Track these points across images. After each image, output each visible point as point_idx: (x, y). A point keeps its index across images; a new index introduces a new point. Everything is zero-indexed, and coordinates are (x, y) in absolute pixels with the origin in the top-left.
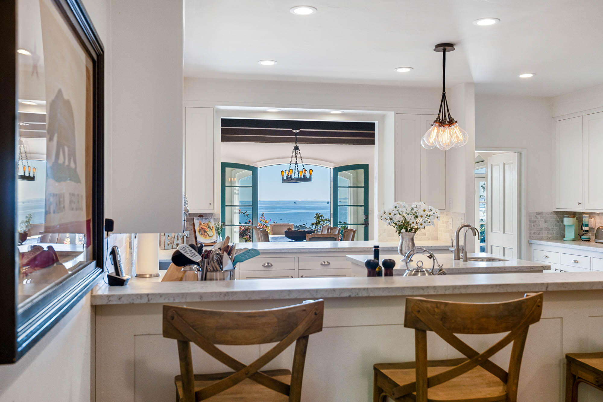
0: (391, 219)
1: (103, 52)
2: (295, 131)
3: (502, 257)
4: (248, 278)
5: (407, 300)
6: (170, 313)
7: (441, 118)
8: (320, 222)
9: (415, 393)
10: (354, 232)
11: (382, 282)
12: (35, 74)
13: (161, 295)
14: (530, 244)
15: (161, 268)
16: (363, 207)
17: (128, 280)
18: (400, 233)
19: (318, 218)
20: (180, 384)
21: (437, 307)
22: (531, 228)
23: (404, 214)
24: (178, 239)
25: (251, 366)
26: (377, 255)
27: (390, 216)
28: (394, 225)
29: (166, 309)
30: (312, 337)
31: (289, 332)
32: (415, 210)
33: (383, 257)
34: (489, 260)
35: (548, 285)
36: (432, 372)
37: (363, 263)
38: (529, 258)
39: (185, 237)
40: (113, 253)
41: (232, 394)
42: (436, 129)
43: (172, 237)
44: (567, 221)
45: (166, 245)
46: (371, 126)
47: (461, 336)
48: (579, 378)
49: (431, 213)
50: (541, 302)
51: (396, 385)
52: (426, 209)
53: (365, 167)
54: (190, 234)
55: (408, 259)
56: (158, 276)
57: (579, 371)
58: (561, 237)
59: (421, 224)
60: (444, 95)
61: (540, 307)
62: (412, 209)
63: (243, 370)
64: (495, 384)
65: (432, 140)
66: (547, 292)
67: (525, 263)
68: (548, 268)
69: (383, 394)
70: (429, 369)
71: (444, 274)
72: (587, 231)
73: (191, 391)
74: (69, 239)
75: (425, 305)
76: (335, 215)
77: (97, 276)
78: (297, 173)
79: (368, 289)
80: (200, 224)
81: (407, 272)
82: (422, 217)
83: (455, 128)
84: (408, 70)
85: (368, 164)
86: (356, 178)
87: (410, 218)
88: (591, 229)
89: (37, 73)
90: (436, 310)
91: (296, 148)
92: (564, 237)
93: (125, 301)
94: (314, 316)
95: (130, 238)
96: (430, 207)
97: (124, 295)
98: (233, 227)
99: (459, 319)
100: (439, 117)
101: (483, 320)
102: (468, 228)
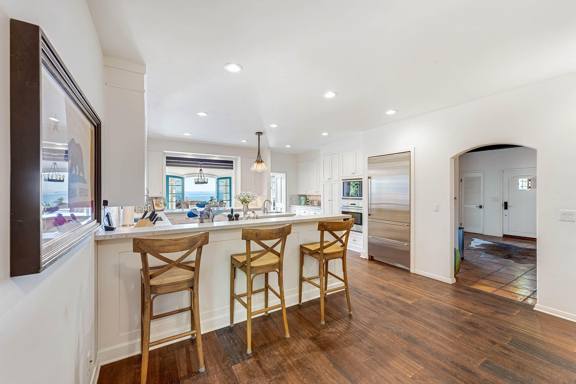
0: (239, 198)
1: (101, 123)
2: (200, 163)
3: (281, 212)
4: (178, 224)
5: (243, 229)
6: (136, 242)
7: (258, 160)
8: (212, 200)
9: (246, 265)
10: (225, 203)
11: (234, 223)
12: (56, 130)
13: (133, 234)
14: (290, 206)
15: (135, 222)
16: (229, 194)
17: (116, 228)
18: (243, 203)
19: (212, 198)
20: (142, 272)
21: (254, 231)
22: (290, 201)
23: (244, 196)
24: (145, 209)
25: (176, 261)
26: (232, 212)
27: (239, 197)
28: (240, 200)
29: (134, 240)
30: (204, 247)
31: (194, 245)
32: (248, 195)
33: (234, 213)
34: (275, 212)
35: (294, 221)
36: (252, 256)
37: (227, 215)
38: (290, 212)
39: (148, 207)
40: (108, 216)
41: (168, 273)
42: (256, 164)
43: (142, 208)
44: (302, 198)
45: (139, 211)
46: (232, 162)
47: (263, 242)
48: (304, 253)
49: (254, 196)
50: (291, 227)
51: (239, 262)
52: (253, 194)
53: (230, 178)
54: (151, 206)
55: (245, 213)
56: (134, 225)
57: (304, 250)
58: (300, 204)
59: (251, 200)
60: (259, 152)
61: (290, 229)
62: (247, 194)
63: (173, 263)
64: (276, 257)
65: (255, 168)
66: (294, 223)
67: (288, 213)
68: (295, 215)
69: (234, 266)
70: (251, 255)
71: (258, 218)
72: (308, 201)
73: (148, 275)
74: (86, 210)
75: (249, 230)
76: (218, 196)
77: (97, 227)
78: (201, 180)
79: (228, 226)
80: (156, 202)
81: (244, 218)
82: (251, 197)
83: (263, 164)
84: (246, 141)
85: (231, 177)
86: (226, 183)
87: (247, 198)
88: (310, 200)
89: (57, 130)
90: (254, 232)
91: (201, 170)
92: (301, 203)
93: (113, 238)
94: (205, 238)
95: (119, 208)
96: (254, 194)
97: (113, 235)
98: (172, 203)
99: (262, 235)
100: (257, 160)
101: (271, 235)
102: (268, 201)
